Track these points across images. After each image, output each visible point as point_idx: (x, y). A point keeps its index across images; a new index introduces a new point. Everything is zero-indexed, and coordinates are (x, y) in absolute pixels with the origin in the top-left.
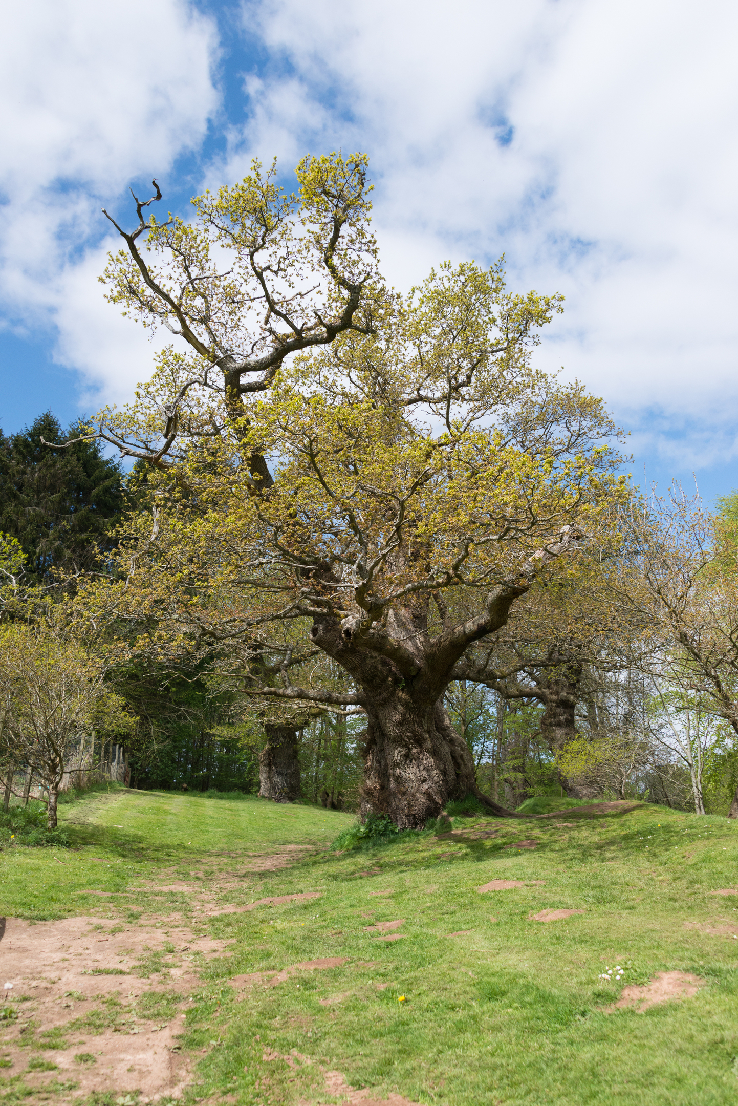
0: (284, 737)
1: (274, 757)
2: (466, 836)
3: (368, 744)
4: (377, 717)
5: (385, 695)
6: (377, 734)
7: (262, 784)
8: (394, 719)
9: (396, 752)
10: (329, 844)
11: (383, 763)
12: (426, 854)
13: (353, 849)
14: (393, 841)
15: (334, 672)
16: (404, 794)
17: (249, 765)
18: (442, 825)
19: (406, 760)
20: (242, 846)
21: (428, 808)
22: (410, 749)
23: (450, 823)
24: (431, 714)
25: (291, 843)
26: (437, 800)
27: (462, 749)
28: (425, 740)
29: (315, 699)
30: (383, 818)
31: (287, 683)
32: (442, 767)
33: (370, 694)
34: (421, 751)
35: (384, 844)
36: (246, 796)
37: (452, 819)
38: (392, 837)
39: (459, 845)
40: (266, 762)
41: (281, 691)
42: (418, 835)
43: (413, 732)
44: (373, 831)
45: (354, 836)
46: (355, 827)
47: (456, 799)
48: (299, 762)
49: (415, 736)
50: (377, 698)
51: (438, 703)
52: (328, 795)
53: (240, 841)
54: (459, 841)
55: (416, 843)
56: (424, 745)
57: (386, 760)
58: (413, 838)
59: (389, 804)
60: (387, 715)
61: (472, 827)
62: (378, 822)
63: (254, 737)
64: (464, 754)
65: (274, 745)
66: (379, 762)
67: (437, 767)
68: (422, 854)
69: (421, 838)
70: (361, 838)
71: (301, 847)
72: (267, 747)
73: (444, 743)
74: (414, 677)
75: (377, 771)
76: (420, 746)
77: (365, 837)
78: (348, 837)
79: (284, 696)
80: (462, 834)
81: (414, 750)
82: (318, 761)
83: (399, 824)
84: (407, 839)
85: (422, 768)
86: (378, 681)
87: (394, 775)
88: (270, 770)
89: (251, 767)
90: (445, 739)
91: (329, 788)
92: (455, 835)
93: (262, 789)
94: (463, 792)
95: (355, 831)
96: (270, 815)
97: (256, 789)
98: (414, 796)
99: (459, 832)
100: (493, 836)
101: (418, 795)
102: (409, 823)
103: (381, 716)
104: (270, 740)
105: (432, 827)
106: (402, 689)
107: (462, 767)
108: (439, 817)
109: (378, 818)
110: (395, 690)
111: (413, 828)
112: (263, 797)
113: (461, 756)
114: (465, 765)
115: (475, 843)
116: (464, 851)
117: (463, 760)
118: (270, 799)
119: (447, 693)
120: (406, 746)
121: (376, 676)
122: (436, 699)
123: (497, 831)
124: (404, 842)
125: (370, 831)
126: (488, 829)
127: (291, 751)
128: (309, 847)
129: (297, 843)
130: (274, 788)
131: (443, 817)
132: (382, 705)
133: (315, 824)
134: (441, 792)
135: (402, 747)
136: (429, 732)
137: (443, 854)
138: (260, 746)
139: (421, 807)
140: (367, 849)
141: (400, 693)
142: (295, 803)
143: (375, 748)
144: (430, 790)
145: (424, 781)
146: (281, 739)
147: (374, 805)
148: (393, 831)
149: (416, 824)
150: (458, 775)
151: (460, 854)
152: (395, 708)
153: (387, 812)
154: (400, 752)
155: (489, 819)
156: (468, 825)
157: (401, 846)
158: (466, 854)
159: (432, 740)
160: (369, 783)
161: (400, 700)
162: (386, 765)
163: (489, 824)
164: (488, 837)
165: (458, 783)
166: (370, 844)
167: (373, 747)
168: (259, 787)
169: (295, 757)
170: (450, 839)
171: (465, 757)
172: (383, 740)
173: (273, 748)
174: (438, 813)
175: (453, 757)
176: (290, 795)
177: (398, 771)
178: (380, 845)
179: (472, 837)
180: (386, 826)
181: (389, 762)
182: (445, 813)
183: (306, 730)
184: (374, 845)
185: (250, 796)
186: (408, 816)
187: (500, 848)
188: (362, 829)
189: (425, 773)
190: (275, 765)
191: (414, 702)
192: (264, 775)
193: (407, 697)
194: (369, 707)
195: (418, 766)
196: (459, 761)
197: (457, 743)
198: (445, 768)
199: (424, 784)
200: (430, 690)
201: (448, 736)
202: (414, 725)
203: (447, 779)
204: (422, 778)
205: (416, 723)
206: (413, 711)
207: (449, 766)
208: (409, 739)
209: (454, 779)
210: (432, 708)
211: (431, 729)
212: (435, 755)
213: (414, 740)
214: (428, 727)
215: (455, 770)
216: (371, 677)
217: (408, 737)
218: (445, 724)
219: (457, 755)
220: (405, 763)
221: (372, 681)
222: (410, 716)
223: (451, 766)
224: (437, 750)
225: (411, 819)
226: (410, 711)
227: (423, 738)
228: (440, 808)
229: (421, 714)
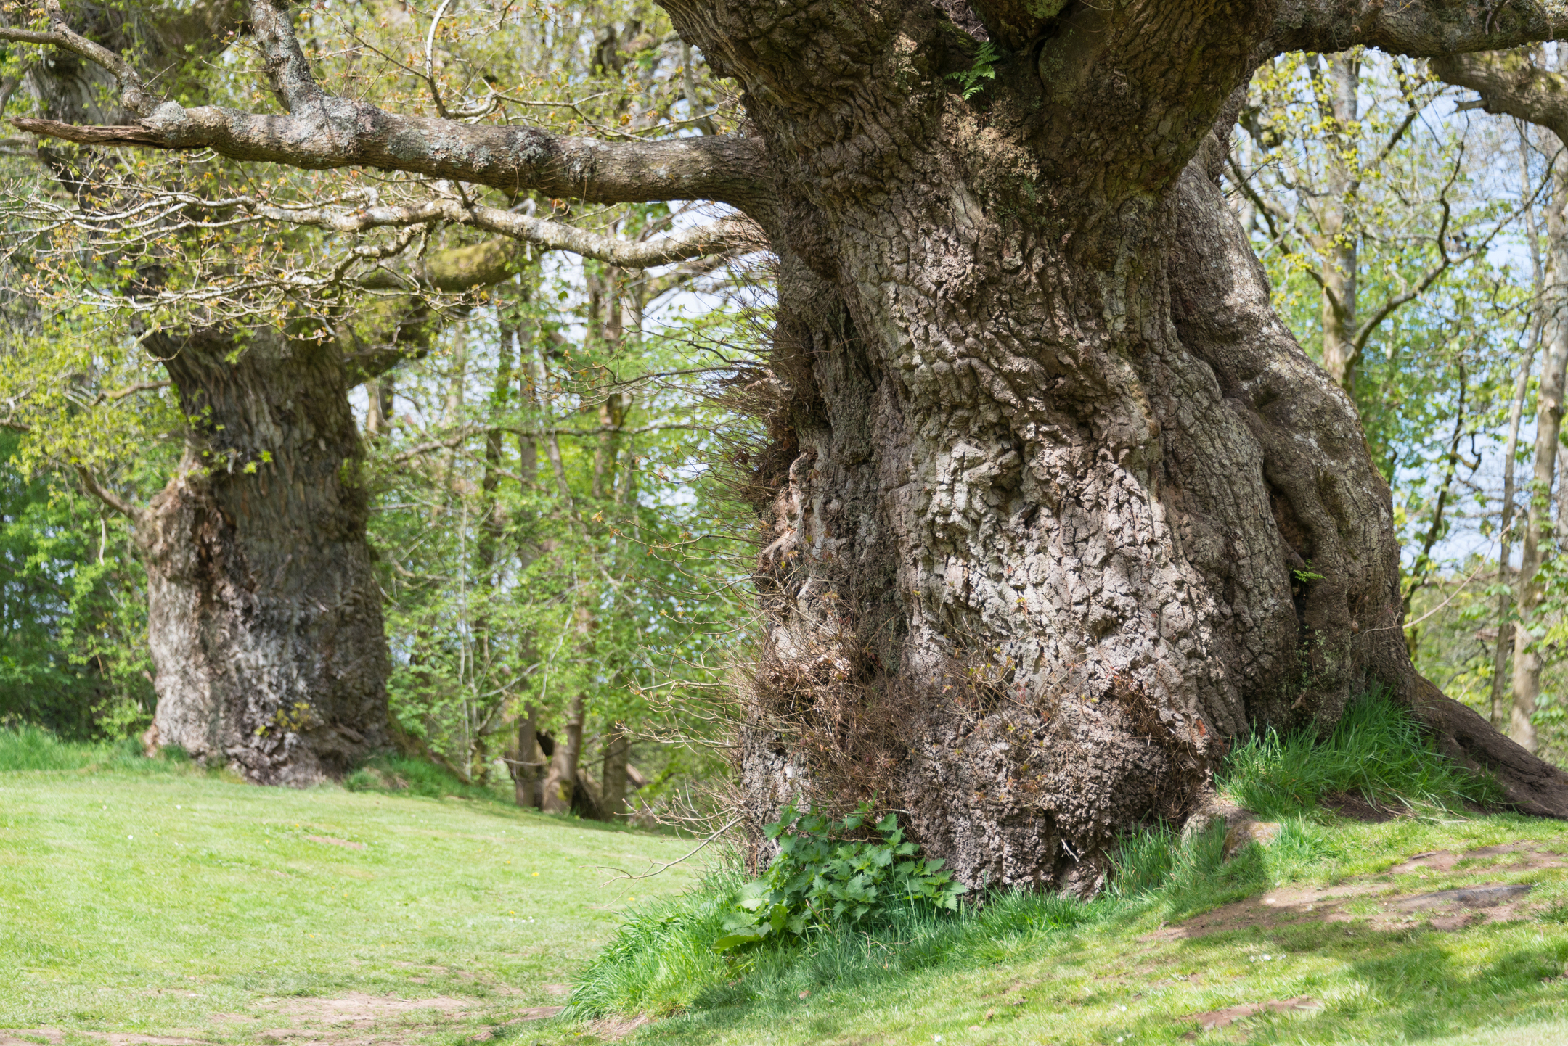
0: (285, 418)
1: (228, 532)
2: (1348, 917)
3: (777, 425)
4: (828, 269)
5: (876, 136)
6: (831, 370)
7: (168, 683)
8: (930, 277)
9: (944, 464)
10: (561, 991)
11: (868, 532)
12: (1117, 1014)
13: (702, 1003)
14: (932, 958)
15: (568, 39)
16: (992, 699)
17: (83, 579)
18: (1208, 865)
19: (1003, 509)
20: (67, 1000)
21: (1130, 778)
22: (1023, 450)
23: (1255, 853)
24: (1147, 245)
25: (345, 984)
26: (1184, 733)
27: (1331, 445)
28: (1113, 395)
29: (453, 170)
30: (869, 833)
31: (287, 77)
32: (1212, 546)
33: (787, 136)
34: (1092, 460)
35: (876, 976)
36: (73, 752)
37: (1266, 833)
38: (922, 934)
39: (1307, 964)
40: (184, 559)
41: (256, 128)
42: (1069, 920)
43: (1042, 348)
44: (812, 908)
45: (707, 934)
46: (708, 890)
47: (1296, 725)
48: (374, 555)
49: (1053, 371)
50: (831, 156)
51: (1189, 183)
52: (548, 746)
53: (54, 976)
54: (1307, 946)
55: (1061, 959)
56: (1109, 426)
57: (883, 513)
58: (1048, 938)
59: (904, 758)
60: (893, 256)
61: (1383, 873)
62: (844, 857)
63: (102, 417)
64: (1343, 472)
65: (227, 459)
66: (842, 526)
67: (1186, 550)
68: (1095, 1015)
69: (1087, 935)
70: (746, 947)
71: (400, 1006)
72: (185, 471)
73: (1224, 411)
74: (1050, 28)
75: (831, 574)
76: (1086, 427)
77: (770, 941)
78: (673, 939)
79: (278, 154)
80: (1322, 911)
81: (1052, 456)
82: (485, 557)
83: (964, 865)
84: (1012, 944)
85: (1093, 552)
86: (833, 53)
87: (931, 597)
88: (209, 604)
89: (99, 588)
90: (1228, 389)
91: (555, 703)
92: (1287, 915)
93: (167, 709)
94: (1332, 687)
95: (708, 908)
96: (221, 844)
97: (131, 711)
98: (1044, 709)
99: (1305, 897)
100: (1503, 913)
101: (1071, 705)
102: (1022, 857)
103: (852, 265)
104: (204, 431)
105: (1150, 878)
106: (980, 103)
107: (1330, 547)
108: (1194, 823)
109: (842, 838)
110: (935, 107)
111: (1041, 888)
112: (176, 752)
113: (1326, 487)
114: (1346, 534)
115: (1398, 950)
116: (1335, 994)
117: (1336, 510)
118: (215, 766)
119: (1243, 146)
120: (1004, 431)
121: (819, 24)
122: (1181, 159)
123: (1522, 889)
124: (993, 960)
125: (797, 909)
126: (1472, 882)
127: (324, 496)
128: (452, 1005)
129: (383, 988)
130: (235, 705)
131: (1216, 824)
132: (859, 196)
133: (476, 892)
134: (1204, 683)
135: (981, 436)
136: (1137, 350)
137: (1214, 1012)
138: (143, 470)
139: (1087, 769)
140: (784, 1002)
141: (967, 127)
142: (363, 786)
143: (819, 447)
144: (1143, 675)
145: (1106, 628)
146: (268, 428)
147: (817, 762)
148: (925, 906)
149: (1061, 865)
150: (1302, 593)
151: (1312, 1011)
152: (936, 211)
153: (892, 802)
154: (965, 464)
155: (1480, 827)
156: (1361, 864)
157: (977, 978)
158: (1349, 1011)
159: (1153, 399)
160: (787, 646)
161: (964, 163)
162: (888, 543)
163: (1479, 853)
164: (1476, 920)
165: (1306, 633)
166: (800, 976)
167: (812, 441)
168: (149, 698)
169: (353, 530)
170: (1256, 935)
171: (1350, 490)
172: (869, 397)
173: (220, 480)
174: (1188, 804)
175: (1278, 493)
176: (332, 741)
177: (955, 572)
178: (855, 980)
179: (1384, 920)
180: (887, 880)
181: (903, 521)
182: (1226, 801)
183: (407, 378)
184: (823, 979)
185: (102, 753)
186: (1012, 820)
187: (1540, 975)
188: (755, 897)
189: (1113, 583)
190: (237, 574)
191: (1050, 176)
192: (179, 634)
193: (1009, 150)
194: (782, 214)
195: (1074, 546)
196: (1314, 511)
197: (1298, 414)
198: (1230, 554)
199: (1108, 642)
200: (1145, 106)
201: (1250, 375)
202: (1050, 312)
203: (1237, 616)
204: (1097, 612)
205: (1057, 301)
206: (1040, 233)
207: (1250, 540)
208: (1017, 390)
209: (1278, 617)
210: (1156, 212)
211: (1148, 333)
212: (1170, 479)
213: (1046, 396)
214: (1130, 320)
215: (1288, 563)
216: (793, 31)
217: (1010, 378)
218: (1230, 301)
219: (1299, 480)
220: (997, 527)
221: (795, 55)
222: (1027, 259)
223: (1261, 543)
224: (1183, 453)
225: (1033, 835)
226: (1027, 229)
227: (1102, 383)
228: (1195, 777)
229: (1092, 244)
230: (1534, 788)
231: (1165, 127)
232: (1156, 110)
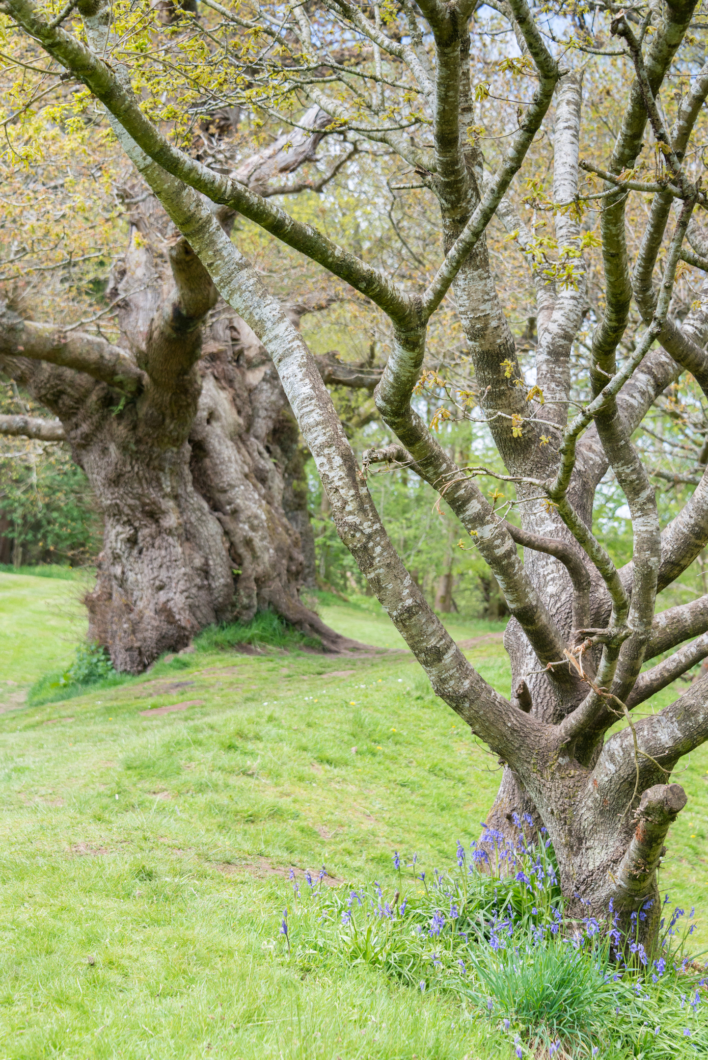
5: (85, 428)
8: (104, 473)
9: (113, 533)
19: (132, 548)
21: (164, 637)
22: (136, 529)
26: (183, 622)
27: (253, 528)
28: (165, 512)
34: (158, 533)
43: (139, 497)
47: (234, 621)
49: (144, 505)
50: (73, 434)
56: (163, 522)
60: (94, 466)
64: (256, 537)
67: (189, 563)
74: (137, 394)
76: (155, 522)
81: (146, 531)
85: (157, 563)
87: (115, 576)
90: (219, 509)
94: (248, 608)
102: (132, 662)
106: (119, 417)
107: (248, 562)
110: (104, 419)
113: (248, 543)
114: (256, 557)
117: (253, 550)
120: (129, 523)
132: (83, 447)
134: (192, 607)
135: (123, 525)
136: (175, 497)
139: (148, 634)
144: (171, 604)
145: (160, 588)
149: (145, 664)
150: (236, 578)
152: (105, 452)
154: (119, 533)
159: (181, 513)
165: (236, 591)
174: (185, 645)
175: (230, 544)
177: (119, 568)
182: (192, 646)
186: (129, 649)
189: (163, 573)
191: (138, 442)
193: (126, 433)
196: (242, 550)
197: (243, 517)
198: (206, 564)
199: (161, 593)
200: (164, 420)
201: (230, 504)
202: (141, 485)
203: (210, 585)
204: (157, 583)
205: (144, 481)
206: (137, 460)
207: (214, 560)
208: (132, 510)
209: (226, 585)
210: (178, 453)
211: (180, 492)
212: (188, 539)
213: (143, 512)
214: (173, 488)
215: (231, 568)
216: (53, 394)
217: (129, 506)
218: (225, 479)
219: (237, 539)
220: (130, 554)
221: (56, 402)
222: (133, 468)
223: (218, 561)
224: (192, 531)
225: (136, 653)
226: (132, 458)
227: (160, 508)
228: (188, 638)
229: (156, 463)
230: (334, 642)
231: (172, 427)
232: (168, 421)
